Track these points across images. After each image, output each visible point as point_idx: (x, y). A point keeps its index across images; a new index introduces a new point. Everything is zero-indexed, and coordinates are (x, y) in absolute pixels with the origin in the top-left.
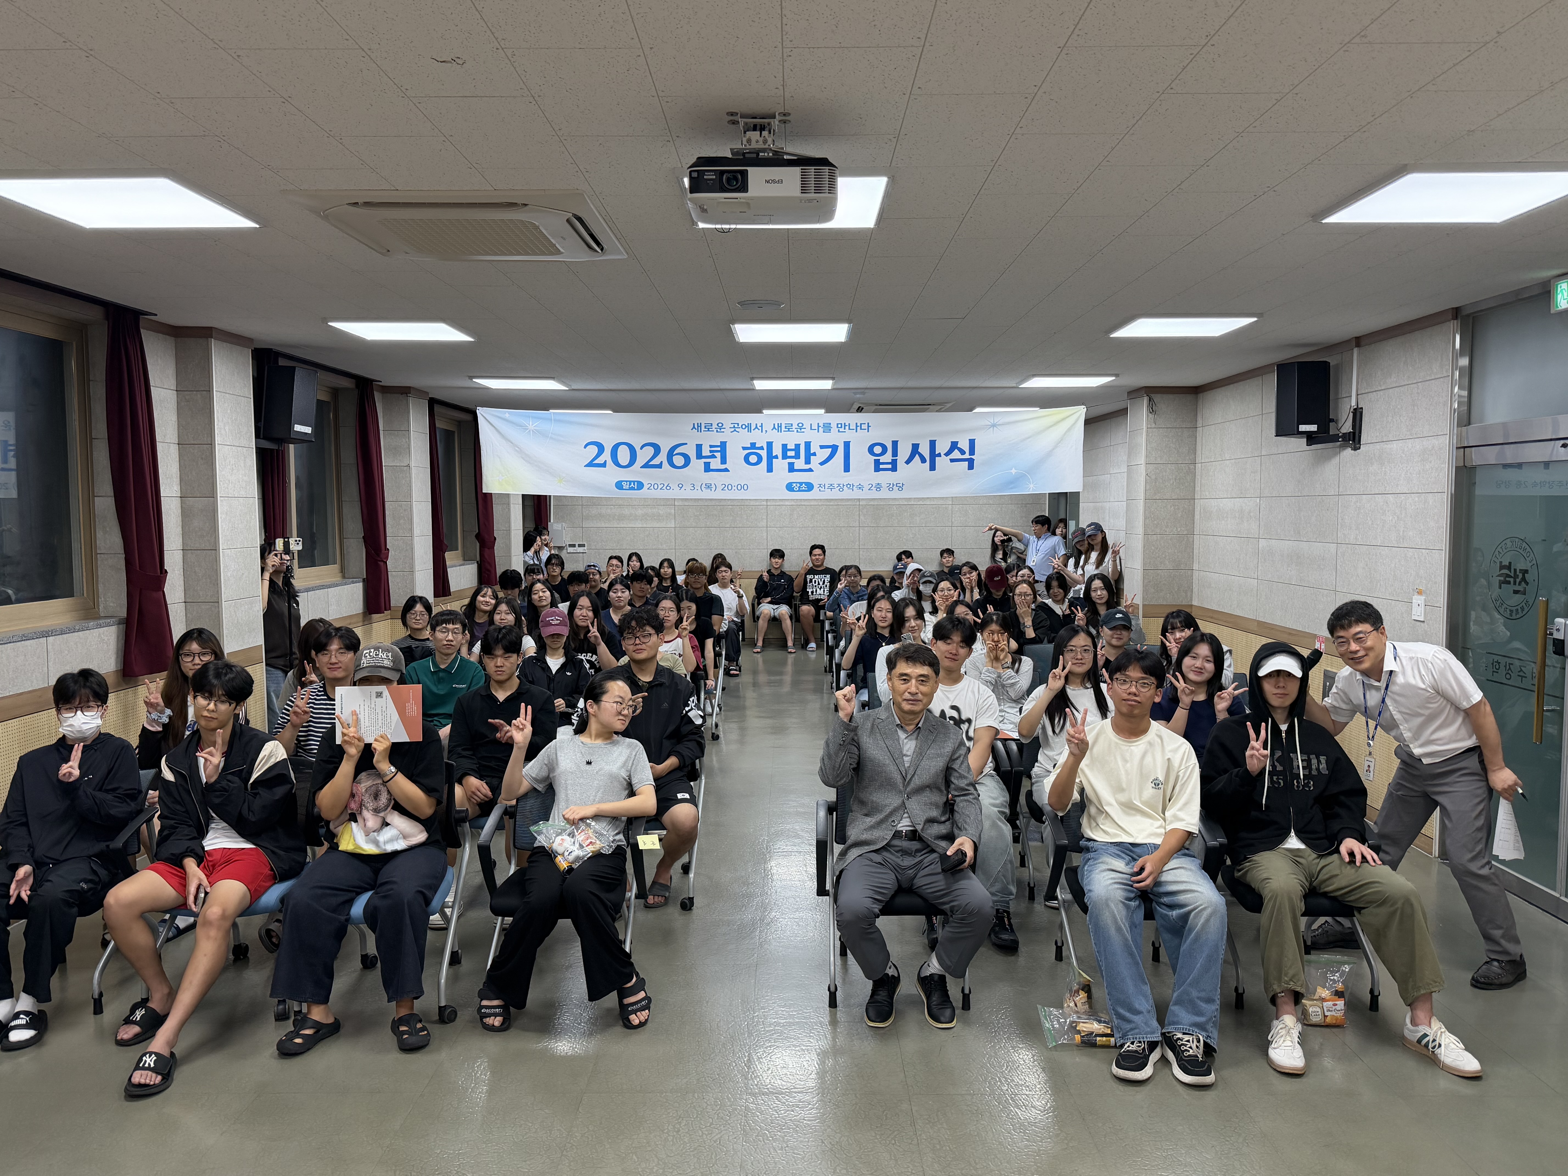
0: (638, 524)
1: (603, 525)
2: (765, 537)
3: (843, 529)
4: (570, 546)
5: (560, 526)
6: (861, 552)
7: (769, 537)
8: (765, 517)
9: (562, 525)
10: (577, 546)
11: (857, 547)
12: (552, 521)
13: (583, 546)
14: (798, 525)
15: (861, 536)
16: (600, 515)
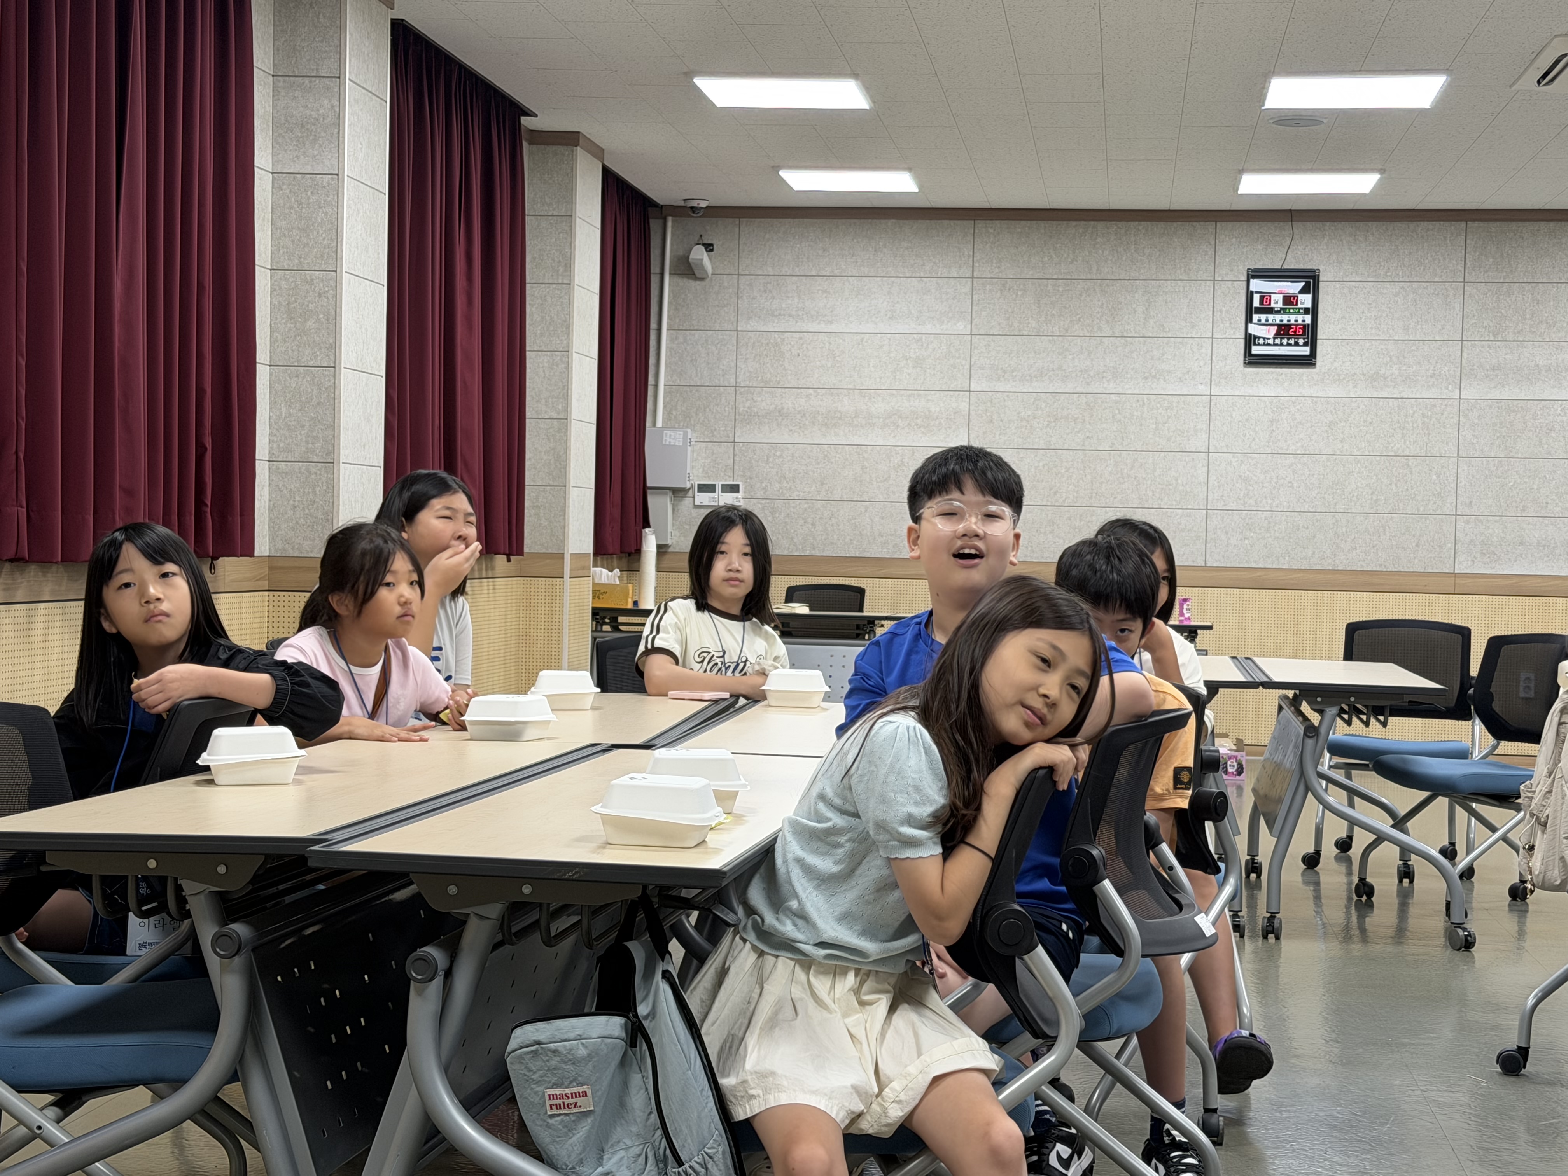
0: (875, 437)
1: (786, 438)
2: (1202, 478)
3: (1412, 461)
4: (704, 488)
5: (680, 435)
6: (1461, 525)
7: (1212, 479)
8: (1205, 427)
9: (686, 434)
10: (719, 488)
11: (1449, 509)
12: (659, 423)
13: (734, 489)
14: (1292, 449)
15: (1463, 482)
16: (779, 412)
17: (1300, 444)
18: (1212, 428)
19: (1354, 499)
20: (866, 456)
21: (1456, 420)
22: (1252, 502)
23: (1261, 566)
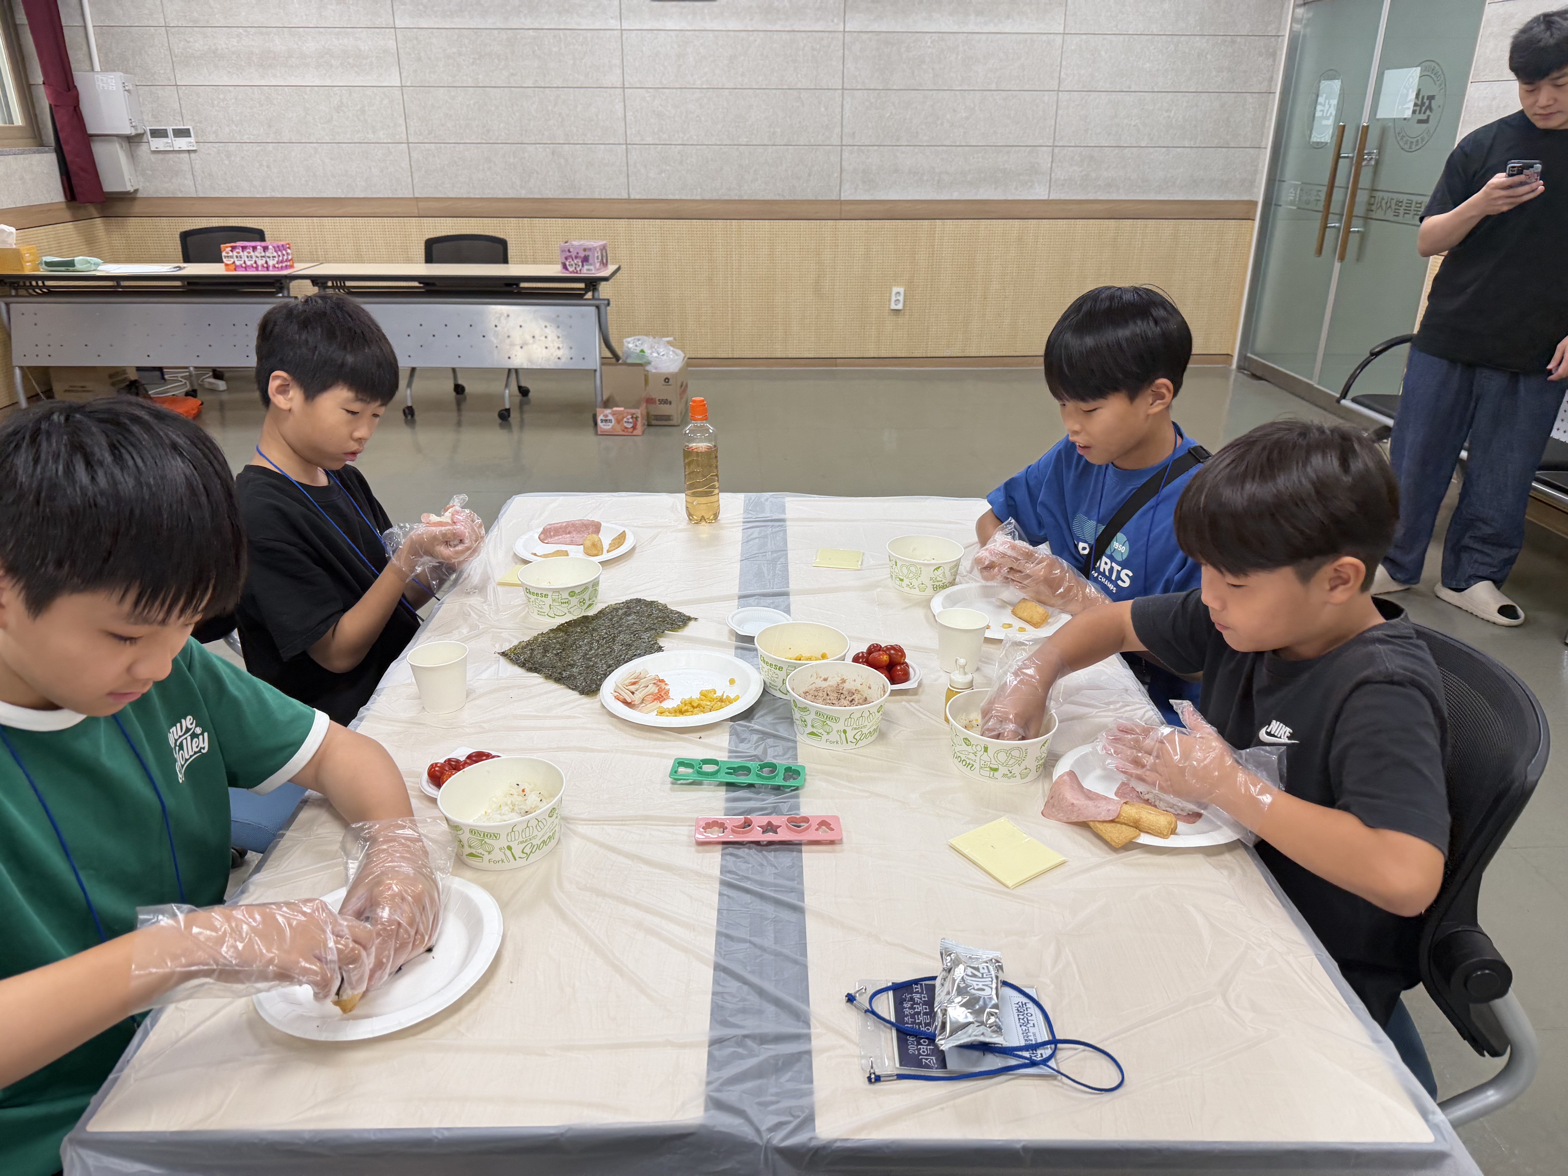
1: (226, 80)
3: (803, 94)
4: (156, 133)
5: (111, 79)
10: (170, 133)
12: (97, 67)
13: (186, 134)
14: (698, 83)
15: (847, 113)
16: (214, 52)
17: (704, 79)
18: (625, 64)
19: (755, 132)
20: (306, 97)
21: (840, 53)
22: (665, 136)
23: (677, 197)
